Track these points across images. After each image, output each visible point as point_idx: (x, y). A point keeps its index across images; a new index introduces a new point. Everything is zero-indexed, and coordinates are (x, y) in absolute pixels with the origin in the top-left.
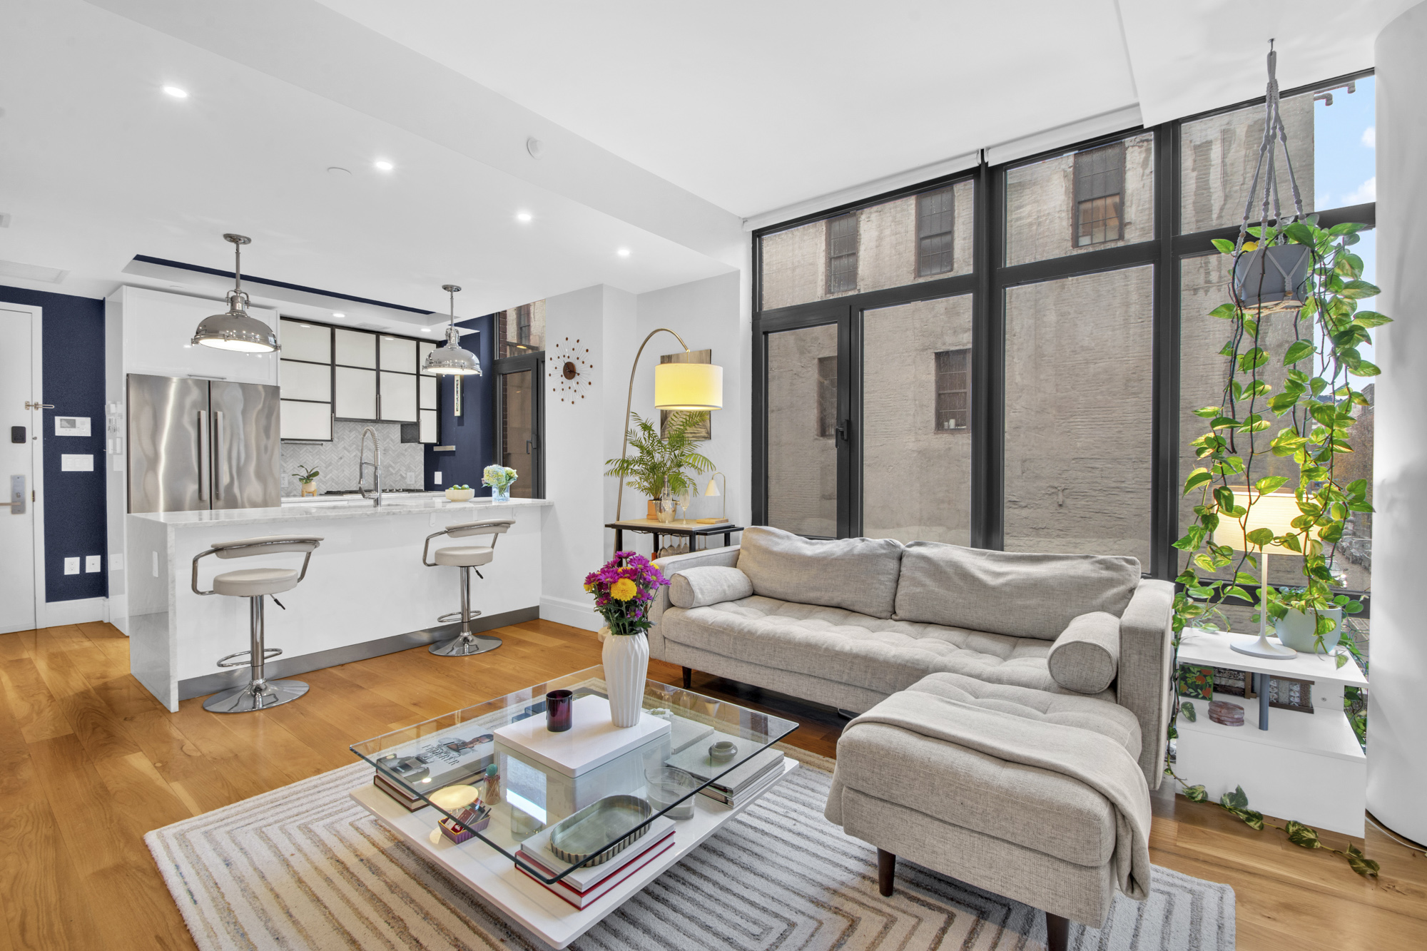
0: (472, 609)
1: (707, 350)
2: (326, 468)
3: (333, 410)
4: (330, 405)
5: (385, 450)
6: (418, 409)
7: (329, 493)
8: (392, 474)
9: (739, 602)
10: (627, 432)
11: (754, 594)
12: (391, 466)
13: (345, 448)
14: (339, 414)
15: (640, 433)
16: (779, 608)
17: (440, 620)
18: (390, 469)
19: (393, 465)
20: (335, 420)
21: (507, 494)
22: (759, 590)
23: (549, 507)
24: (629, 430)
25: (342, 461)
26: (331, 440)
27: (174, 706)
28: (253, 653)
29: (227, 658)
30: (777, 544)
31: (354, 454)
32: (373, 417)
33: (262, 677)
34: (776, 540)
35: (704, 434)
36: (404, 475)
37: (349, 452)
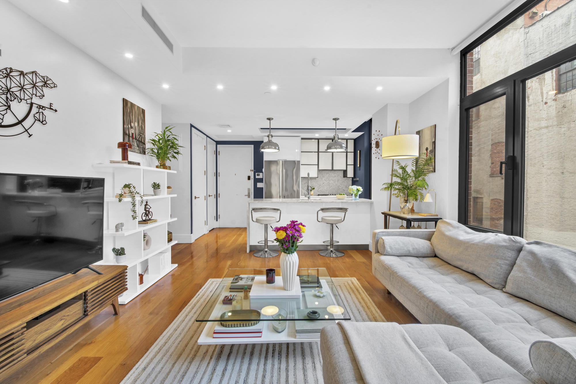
0: (334, 240)
1: (434, 125)
2: (319, 187)
3: (318, 167)
4: (317, 166)
5: (338, 180)
6: (347, 165)
7: (319, 195)
8: (340, 189)
9: (421, 259)
10: (392, 170)
11: (436, 256)
12: (340, 186)
13: (325, 180)
14: (320, 169)
15: (400, 171)
16: (440, 266)
17: (324, 242)
18: (340, 187)
19: (341, 186)
20: (319, 171)
21: (358, 197)
22: (437, 255)
23: (372, 204)
24: (394, 170)
25: (324, 184)
26: (318, 177)
27: (248, 251)
28: (265, 241)
29: (260, 241)
30: (450, 230)
31: (328, 182)
32: (331, 168)
33: (267, 248)
34: (451, 228)
35: (432, 169)
36: (344, 189)
37: (326, 181)
